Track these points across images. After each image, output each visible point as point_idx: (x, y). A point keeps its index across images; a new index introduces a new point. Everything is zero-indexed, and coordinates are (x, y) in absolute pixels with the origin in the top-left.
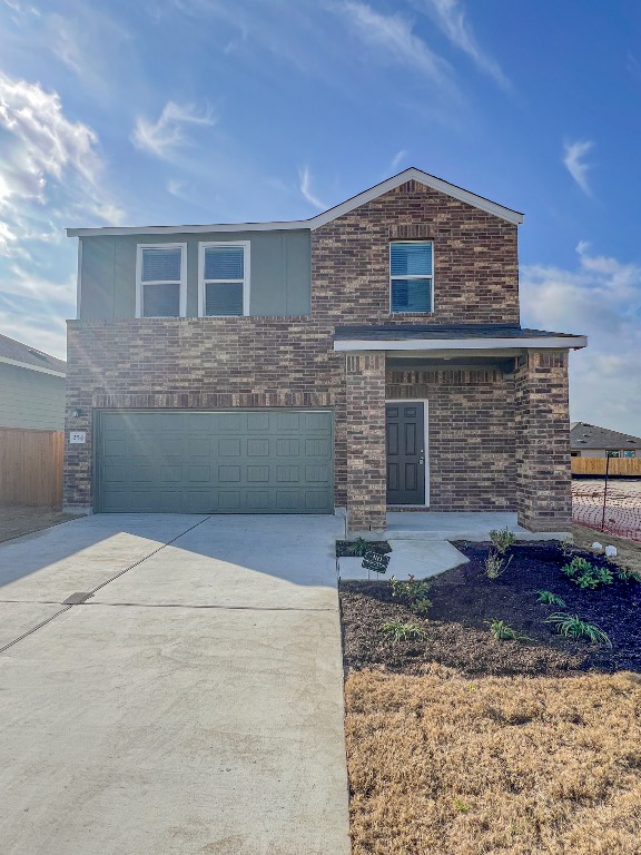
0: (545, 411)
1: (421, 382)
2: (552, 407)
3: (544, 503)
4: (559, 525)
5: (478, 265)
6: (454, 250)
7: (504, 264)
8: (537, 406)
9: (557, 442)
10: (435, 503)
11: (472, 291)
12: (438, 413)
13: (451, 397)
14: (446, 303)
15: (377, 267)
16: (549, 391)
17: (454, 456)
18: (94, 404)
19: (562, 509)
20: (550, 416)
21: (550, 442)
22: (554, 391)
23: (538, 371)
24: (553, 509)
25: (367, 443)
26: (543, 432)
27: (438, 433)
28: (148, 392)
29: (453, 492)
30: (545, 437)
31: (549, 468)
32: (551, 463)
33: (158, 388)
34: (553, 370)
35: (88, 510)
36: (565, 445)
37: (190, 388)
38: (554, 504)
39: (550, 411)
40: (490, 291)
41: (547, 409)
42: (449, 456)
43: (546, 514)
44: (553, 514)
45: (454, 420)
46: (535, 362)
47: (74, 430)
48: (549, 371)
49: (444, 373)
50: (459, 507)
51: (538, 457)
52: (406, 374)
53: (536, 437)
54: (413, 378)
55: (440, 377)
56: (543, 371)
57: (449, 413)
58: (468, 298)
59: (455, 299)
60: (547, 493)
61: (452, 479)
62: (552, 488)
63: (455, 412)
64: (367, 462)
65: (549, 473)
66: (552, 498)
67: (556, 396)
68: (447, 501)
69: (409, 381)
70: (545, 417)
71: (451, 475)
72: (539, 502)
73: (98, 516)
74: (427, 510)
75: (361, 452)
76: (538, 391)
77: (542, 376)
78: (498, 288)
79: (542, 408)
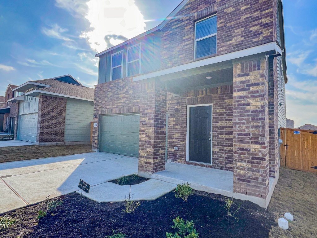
0: (244, 104)
1: (208, 94)
2: (250, 101)
3: (242, 172)
4: (254, 191)
5: (243, 18)
6: (228, 14)
7: (261, 11)
8: (238, 101)
9: (253, 127)
10: (215, 163)
11: (239, 35)
12: (218, 111)
13: (226, 101)
14: (223, 46)
15: (187, 37)
16: (249, 89)
17: (227, 136)
18: (99, 114)
19: (257, 179)
20: (248, 108)
21: (248, 127)
22: (252, 89)
23: (239, 76)
24: (249, 177)
25: (147, 126)
26: (242, 119)
27: (218, 122)
28: (111, 108)
29: (226, 158)
30: (244, 123)
31: (246, 146)
32: (248, 142)
33: (114, 106)
34: (251, 73)
35: (96, 150)
36: (261, 129)
37: (121, 106)
38: (250, 174)
39: (248, 104)
40: (251, 31)
41: (246, 102)
42: (224, 136)
43: (243, 180)
44: (249, 182)
45: (227, 115)
46: (237, 70)
47: (95, 122)
48: (248, 75)
49: (221, 88)
50: (229, 168)
51: (239, 138)
52: (200, 91)
53: (237, 123)
54: (204, 92)
55: (219, 90)
56: (243, 75)
57: (224, 111)
58: (236, 40)
59: (228, 43)
60: (245, 165)
61: (225, 150)
62: (249, 162)
63: (228, 110)
64: (147, 136)
65: (246, 150)
66: (249, 169)
67: (252, 92)
68: (222, 163)
69: (202, 94)
70: (244, 108)
71: (225, 148)
72: (238, 171)
73: (99, 153)
74: (211, 167)
75: (144, 131)
76: (240, 90)
77: (243, 79)
78: (257, 27)
79: (243, 102)
